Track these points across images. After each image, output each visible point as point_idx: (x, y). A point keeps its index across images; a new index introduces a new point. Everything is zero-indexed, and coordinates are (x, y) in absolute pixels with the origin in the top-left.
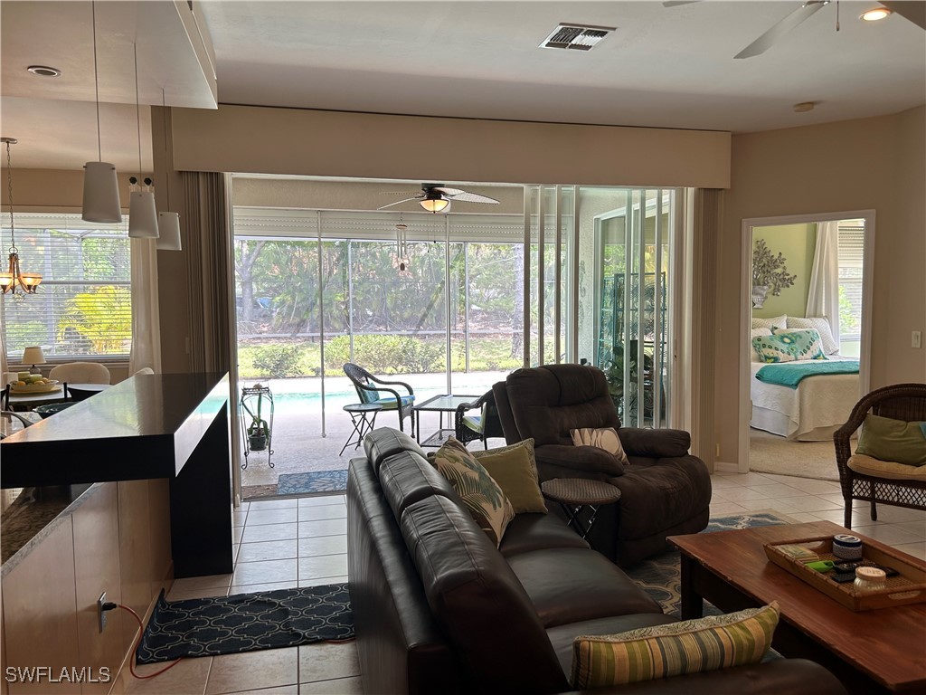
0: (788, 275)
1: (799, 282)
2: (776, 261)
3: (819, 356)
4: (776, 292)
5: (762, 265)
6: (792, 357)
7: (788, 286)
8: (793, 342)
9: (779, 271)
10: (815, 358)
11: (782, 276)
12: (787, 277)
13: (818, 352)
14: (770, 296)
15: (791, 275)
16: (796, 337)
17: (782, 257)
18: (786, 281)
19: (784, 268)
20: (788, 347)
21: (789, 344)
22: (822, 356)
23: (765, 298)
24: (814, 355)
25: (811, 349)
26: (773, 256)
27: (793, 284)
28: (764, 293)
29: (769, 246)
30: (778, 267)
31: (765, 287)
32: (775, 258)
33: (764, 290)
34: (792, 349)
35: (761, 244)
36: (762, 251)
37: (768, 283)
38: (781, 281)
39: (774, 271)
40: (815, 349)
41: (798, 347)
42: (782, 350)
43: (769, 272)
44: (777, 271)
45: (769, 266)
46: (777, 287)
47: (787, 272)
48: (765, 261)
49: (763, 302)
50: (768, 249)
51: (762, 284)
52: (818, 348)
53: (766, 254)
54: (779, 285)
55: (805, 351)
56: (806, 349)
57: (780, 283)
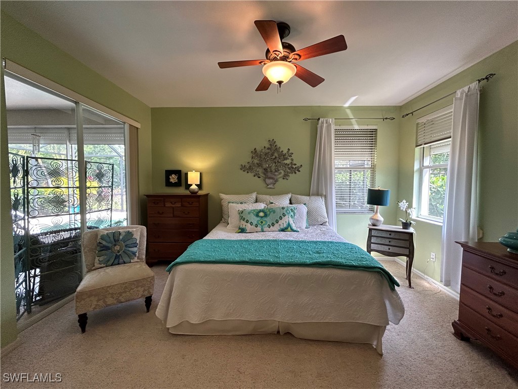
0: (295, 165)
1: (304, 170)
2: (285, 155)
3: (286, 228)
4: (285, 177)
5: (274, 157)
6: (259, 228)
7: (295, 173)
8: (266, 215)
9: (288, 162)
10: (283, 230)
11: (290, 166)
12: (294, 167)
13: (285, 226)
14: (281, 180)
15: (298, 165)
16: (270, 212)
17: (290, 152)
18: (294, 169)
19: (292, 160)
20: (259, 221)
21: (262, 217)
22: (289, 228)
23: (276, 181)
24: (281, 227)
25: (279, 223)
26: (282, 151)
27: (299, 171)
28: (276, 177)
29: (278, 144)
30: (286, 159)
31: (276, 173)
32: (284, 152)
33: (275, 175)
34: (262, 222)
35: (272, 143)
36: (273, 148)
37: (279, 170)
38: (289, 169)
39: (283, 162)
40: (283, 223)
41: (269, 220)
42: (251, 222)
43: (280, 162)
44: (286, 162)
45: (279, 159)
46: (286, 173)
47: (294, 162)
48: (276, 154)
49: (274, 184)
50: (278, 146)
51: (274, 171)
52: (287, 222)
53: (277, 149)
54: (288, 172)
55: (273, 225)
56: (275, 223)
57: (289, 171)
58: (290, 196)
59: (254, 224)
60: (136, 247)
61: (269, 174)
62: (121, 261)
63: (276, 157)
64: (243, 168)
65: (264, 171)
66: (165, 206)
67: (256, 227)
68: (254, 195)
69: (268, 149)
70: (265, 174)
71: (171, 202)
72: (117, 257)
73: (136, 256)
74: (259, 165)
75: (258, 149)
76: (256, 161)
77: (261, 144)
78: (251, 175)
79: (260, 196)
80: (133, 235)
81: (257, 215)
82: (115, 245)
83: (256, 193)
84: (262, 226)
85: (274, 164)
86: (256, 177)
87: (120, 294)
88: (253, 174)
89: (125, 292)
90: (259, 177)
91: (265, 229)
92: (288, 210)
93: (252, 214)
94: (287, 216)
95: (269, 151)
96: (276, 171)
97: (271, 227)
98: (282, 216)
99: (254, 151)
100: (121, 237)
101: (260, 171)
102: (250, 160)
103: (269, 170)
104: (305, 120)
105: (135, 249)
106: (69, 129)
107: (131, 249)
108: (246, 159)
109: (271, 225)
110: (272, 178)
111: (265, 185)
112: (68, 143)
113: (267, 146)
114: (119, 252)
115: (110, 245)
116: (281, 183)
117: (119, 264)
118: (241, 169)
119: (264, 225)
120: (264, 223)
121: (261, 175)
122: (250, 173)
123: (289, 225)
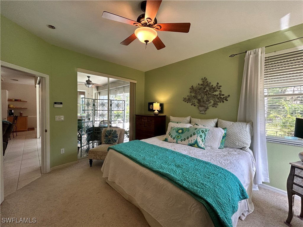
0: (223, 95)
1: (232, 99)
2: (215, 88)
3: (194, 144)
4: (215, 105)
5: (205, 91)
6: (175, 141)
7: (223, 102)
8: (182, 133)
9: (217, 93)
10: (191, 145)
11: (219, 96)
12: (222, 97)
13: (193, 142)
14: (211, 107)
15: (226, 95)
16: (186, 131)
17: (219, 85)
18: (223, 99)
19: (221, 91)
20: (177, 135)
21: (179, 133)
22: (196, 145)
23: (207, 108)
24: (190, 143)
25: (189, 139)
26: (212, 85)
27: (227, 100)
28: (206, 106)
29: (209, 80)
30: (216, 91)
31: (207, 103)
32: (214, 86)
33: (206, 104)
34: (178, 137)
35: (205, 80)
36: (205, 84)
37: (209, 100)
38: (218, 99)
39: (213, 94)
40: (192, 140)
41: (183, 136)
42: (172, 136)
43: (210, 94)
44: (215, 93)
45: (210, 91)
46: (215, 102)
47: (222, 93)
48: (207, 88)
49: (206, 111)
50: (209, 82)
51: (205, 101)
52: (195, 140)
53: (208, 85)
54: (217, 102)
55: (185, 140)
56: (186, 138)
57: (217, 100)
58: (216, 120)
59: (173, 137)
60: (117, 138)
61: (202, 104)
62: (110, 143)
63: (207, 91)
64: (185, 100)
65: (198, 101)
66: (142, 121)
67: (174, 139)
68: (188, 118)
69: (202, 85)
70: (198, 103)
71: (144, 119)
72: (109, 141)
73: (116, 142)
74: (195, 97)
75: (195, 86)
76: (193, 94)
77: (196, 82)
78: (190, 104)
79: (193, 120)
80: (116, 132)
81: (177, 132)
82: (109, 135)
83: (190, 116)
84: (177, 139)
85: (206, 96)
86: (193, 106)
87: (101, 156)
88: (191, 104)
89: (103, 156)
90: (195, 106)
91: (178, 142)
92: (199, 130)
93: (175, 130)
94: (196, 135)
95: (202, 86)
96: (207, 101)
97: (183, 141)
98: (192, 135)
99: (191, 88)
100: (112, 132)
101: (196, 101)
102: (189, 94)
103: (202, 100)
104: (231, 56)
105: (116, 139)
106: (124, 87)
107: (114, 138)
108: (186, 93)
109: (183, 140)
110: (204, 106)
111: (199, 112)
112: (123, 93)
113: (201, 83)
114: (110, 139)
115: (108, 135)
116: (211, 110)
117: (109, 144)
118: (184, 100)
119: (179, 139)
120: (179, 137)
121: (196, 104)
122: (189, 103)
123: (196, 142)
